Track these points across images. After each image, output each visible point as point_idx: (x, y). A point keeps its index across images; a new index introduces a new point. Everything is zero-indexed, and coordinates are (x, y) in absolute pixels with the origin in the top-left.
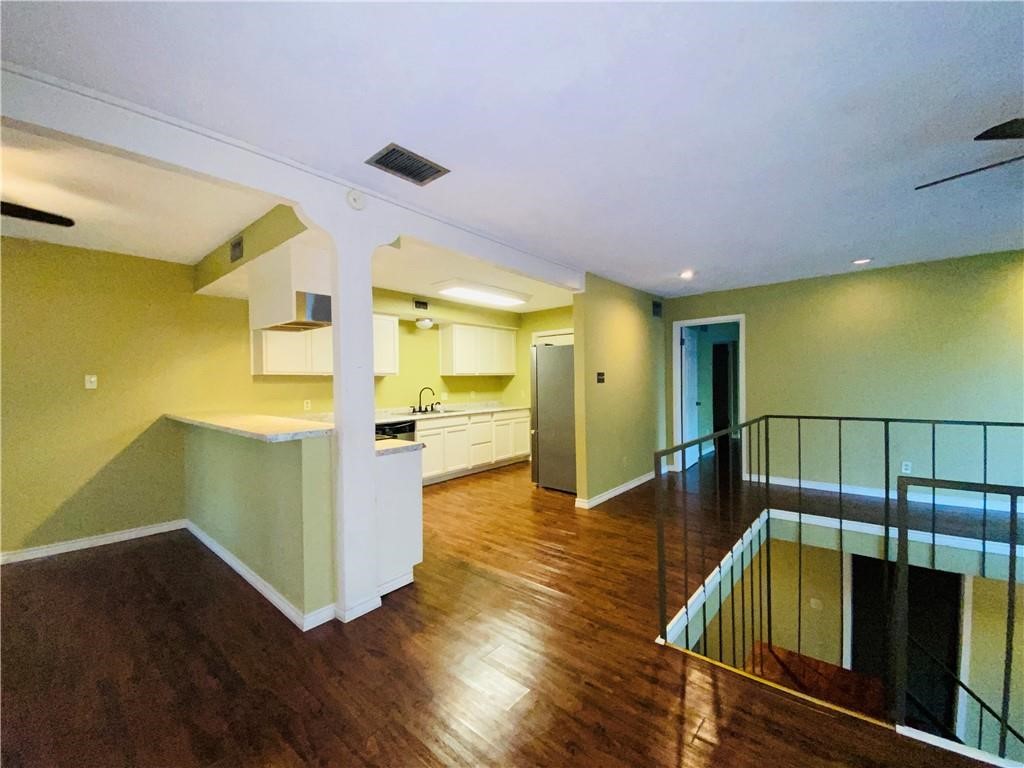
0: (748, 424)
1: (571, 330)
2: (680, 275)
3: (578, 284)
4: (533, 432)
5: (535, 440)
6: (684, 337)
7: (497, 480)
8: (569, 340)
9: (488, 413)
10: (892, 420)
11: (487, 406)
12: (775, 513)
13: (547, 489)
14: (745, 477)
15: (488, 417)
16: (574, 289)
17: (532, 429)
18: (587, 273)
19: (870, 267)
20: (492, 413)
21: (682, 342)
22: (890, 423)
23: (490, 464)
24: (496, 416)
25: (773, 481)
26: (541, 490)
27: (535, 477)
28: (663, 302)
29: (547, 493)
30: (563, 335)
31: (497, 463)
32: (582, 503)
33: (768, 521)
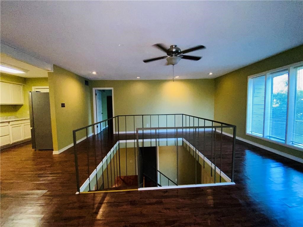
0: (115, 117)
1: (48, 87)
2: (92, 72)
3: (50, 69)
4: (32, 128)
5: (33, 131)
6: (96, 93)
7: (14, 151)
8: (47, 91)
9: (6, 122)
10: (144, 115)
11: (6, 119)
12: (121, 141)
13: (40, 150)
14: (114, 133)
15: (7, 124)
16: (48, 70)
17: (31, 127)
18: (54, 65)
19: (140, 79)
20: (9, 122)
21: (96, 95)
22: (143, 116)
23: (9, 145)
24: (11, 123)
25: (120, 133)
26: (37, 151)
27: (34, 147)
28: (89, 81)
29: (40, 152)
30: (44, 89)
31: (13, 144)
32: (56, 152)
33: (119, 144)
